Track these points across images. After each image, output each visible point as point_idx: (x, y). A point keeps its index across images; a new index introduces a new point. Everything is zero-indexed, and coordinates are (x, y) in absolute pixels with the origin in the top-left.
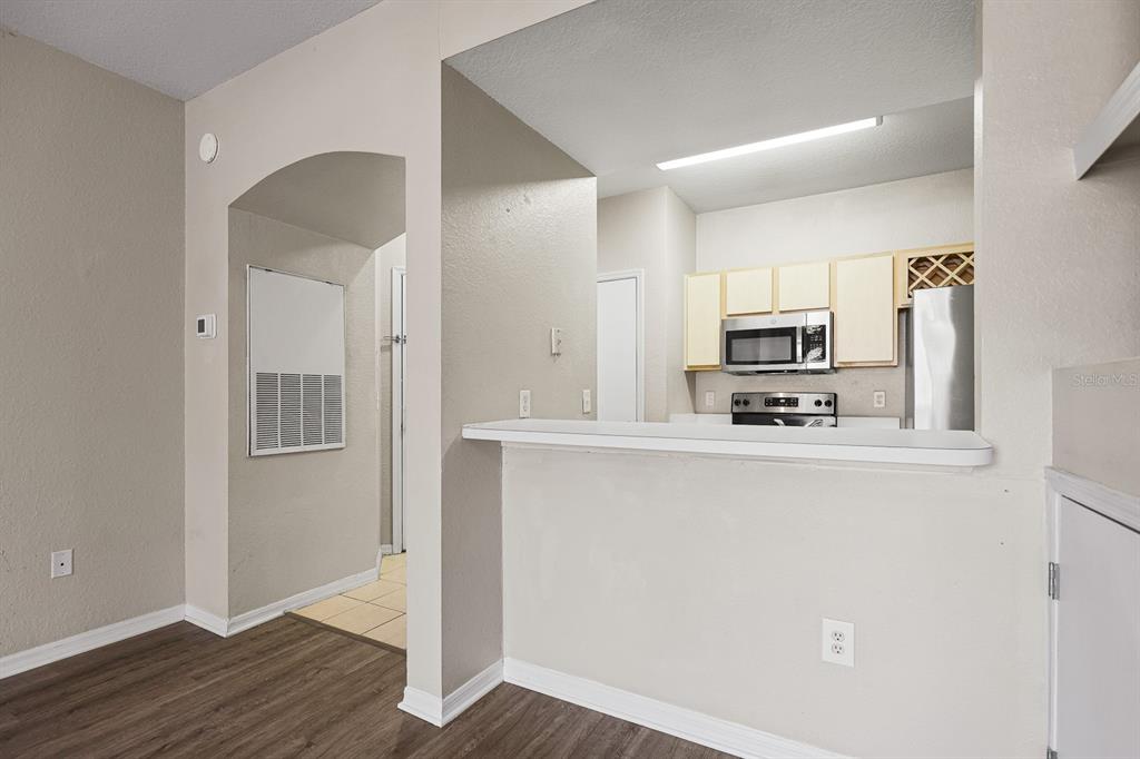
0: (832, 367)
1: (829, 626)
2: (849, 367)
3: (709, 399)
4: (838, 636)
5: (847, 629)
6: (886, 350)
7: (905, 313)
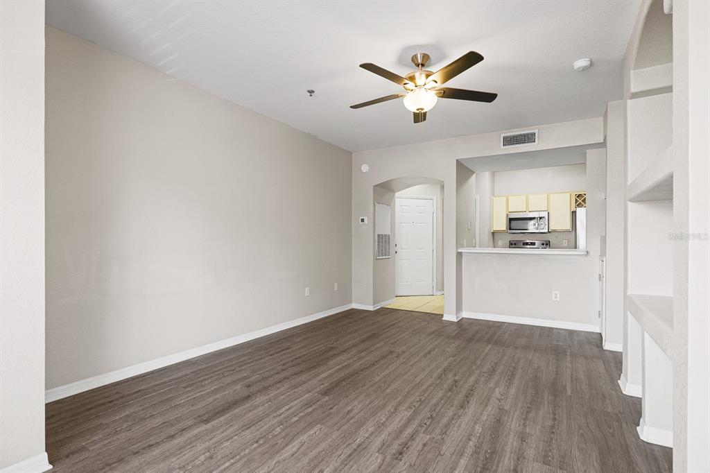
0: (549, 232)
1: (554, 292)
2: (555, 231)
3: (500, 243)
4: (556, 294)
5: (558, 292)
6: (568, 226)
7: (574, 213)
